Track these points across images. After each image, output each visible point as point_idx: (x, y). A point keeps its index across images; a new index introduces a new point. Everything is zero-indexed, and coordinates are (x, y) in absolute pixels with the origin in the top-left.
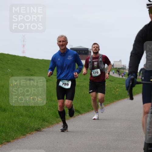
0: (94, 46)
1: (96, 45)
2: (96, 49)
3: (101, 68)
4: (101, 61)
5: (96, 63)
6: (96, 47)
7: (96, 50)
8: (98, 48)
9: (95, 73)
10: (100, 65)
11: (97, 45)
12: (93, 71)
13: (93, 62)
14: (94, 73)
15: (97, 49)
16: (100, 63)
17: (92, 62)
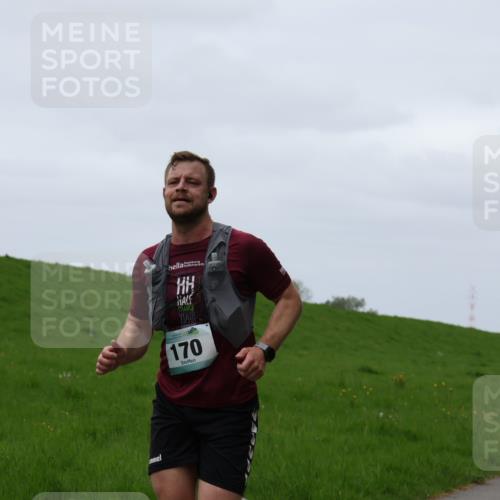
0: (171, 175)
1: (184, 169)
2: (183, 191)
3: (214, 320)
4: (216, 273)
5: (185, 285)
6: (188, 180)
7: (182, 196)
8: (197, 183)
9: (180, 350)
10: (209, 296)
11: (196, 163)
12: (170, 334)
13: (171, 280)
14: (173, 348)
15: (193, 191)
16: (214, 283)
17: (163, 277)
